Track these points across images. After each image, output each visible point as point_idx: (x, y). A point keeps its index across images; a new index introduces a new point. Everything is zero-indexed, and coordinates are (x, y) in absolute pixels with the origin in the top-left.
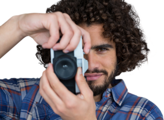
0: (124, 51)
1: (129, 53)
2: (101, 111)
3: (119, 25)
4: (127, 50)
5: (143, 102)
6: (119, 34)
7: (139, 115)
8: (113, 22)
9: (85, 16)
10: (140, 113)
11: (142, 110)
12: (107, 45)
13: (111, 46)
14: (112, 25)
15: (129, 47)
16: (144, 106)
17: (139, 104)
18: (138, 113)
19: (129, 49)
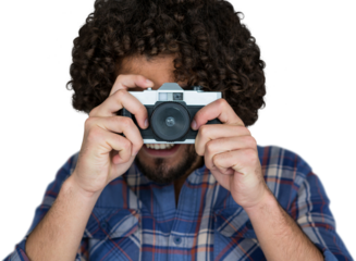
2: (208, 184)
5: (277, 155)
7: (279, 181)
9: (142, 42)
10: (280, 176)
11: (280, 171)
16: (282, 162)
17: (271, 161)
18: (277, 178)
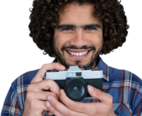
0: (111, 31)
1: (116, 33)
3: (109, 6)
4: (115, 30)
6: (108, 15)
7: (130, 89)
8: (105, 3)
12: (96, 25)
13: (99, 26)
14: (104, 5)
15: (116, 28)
17: (125, 78)
19: (116, 30)
